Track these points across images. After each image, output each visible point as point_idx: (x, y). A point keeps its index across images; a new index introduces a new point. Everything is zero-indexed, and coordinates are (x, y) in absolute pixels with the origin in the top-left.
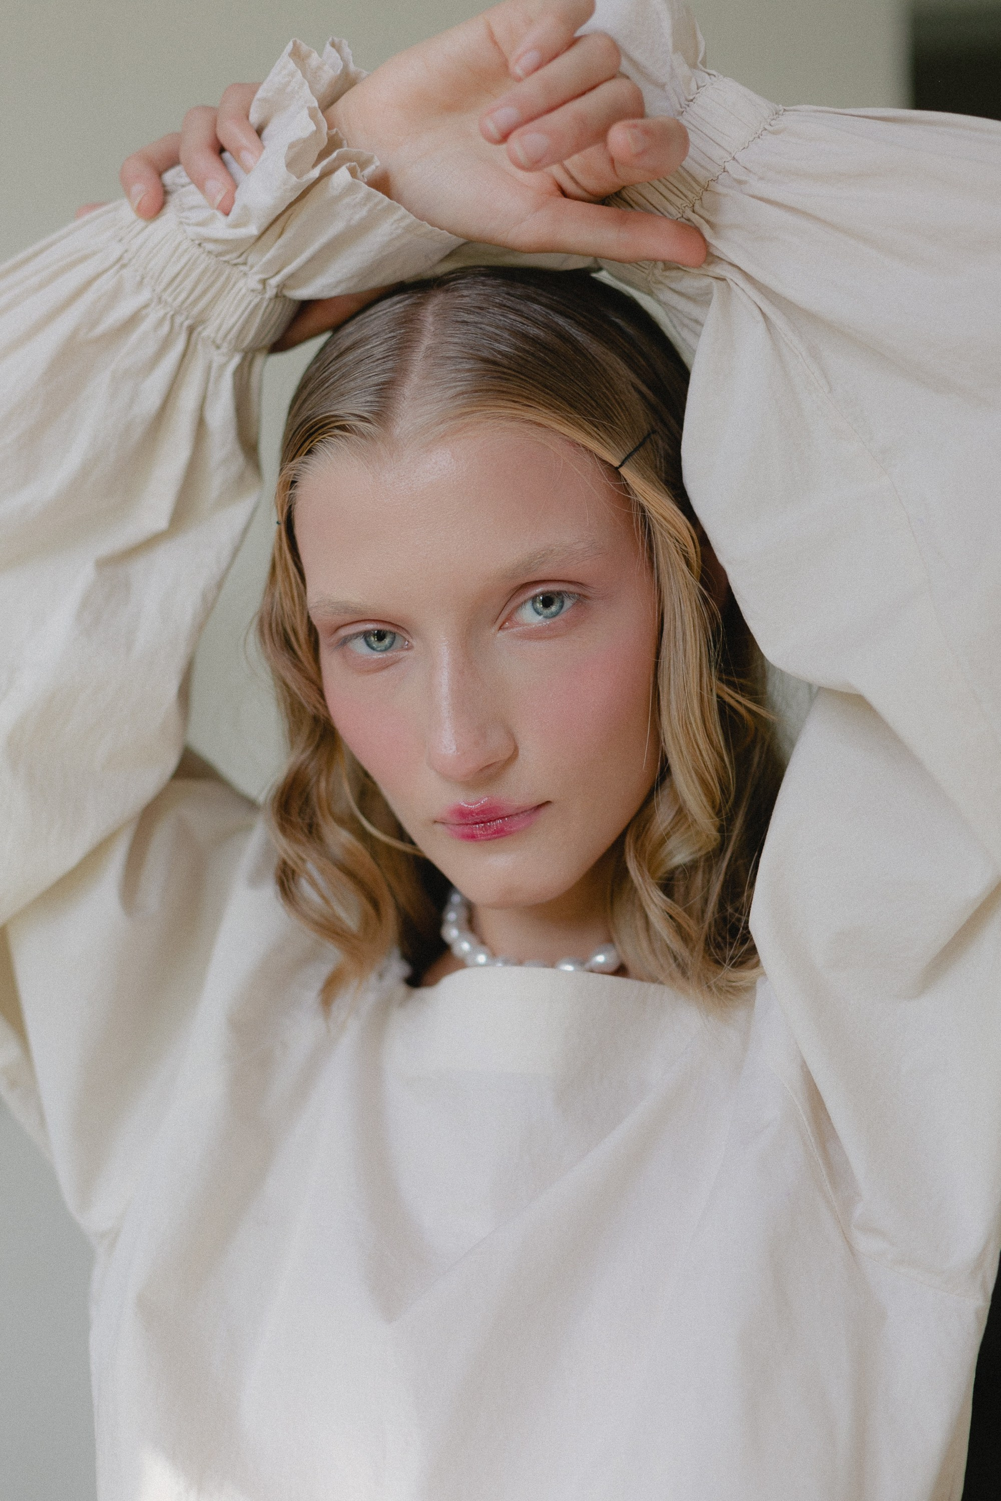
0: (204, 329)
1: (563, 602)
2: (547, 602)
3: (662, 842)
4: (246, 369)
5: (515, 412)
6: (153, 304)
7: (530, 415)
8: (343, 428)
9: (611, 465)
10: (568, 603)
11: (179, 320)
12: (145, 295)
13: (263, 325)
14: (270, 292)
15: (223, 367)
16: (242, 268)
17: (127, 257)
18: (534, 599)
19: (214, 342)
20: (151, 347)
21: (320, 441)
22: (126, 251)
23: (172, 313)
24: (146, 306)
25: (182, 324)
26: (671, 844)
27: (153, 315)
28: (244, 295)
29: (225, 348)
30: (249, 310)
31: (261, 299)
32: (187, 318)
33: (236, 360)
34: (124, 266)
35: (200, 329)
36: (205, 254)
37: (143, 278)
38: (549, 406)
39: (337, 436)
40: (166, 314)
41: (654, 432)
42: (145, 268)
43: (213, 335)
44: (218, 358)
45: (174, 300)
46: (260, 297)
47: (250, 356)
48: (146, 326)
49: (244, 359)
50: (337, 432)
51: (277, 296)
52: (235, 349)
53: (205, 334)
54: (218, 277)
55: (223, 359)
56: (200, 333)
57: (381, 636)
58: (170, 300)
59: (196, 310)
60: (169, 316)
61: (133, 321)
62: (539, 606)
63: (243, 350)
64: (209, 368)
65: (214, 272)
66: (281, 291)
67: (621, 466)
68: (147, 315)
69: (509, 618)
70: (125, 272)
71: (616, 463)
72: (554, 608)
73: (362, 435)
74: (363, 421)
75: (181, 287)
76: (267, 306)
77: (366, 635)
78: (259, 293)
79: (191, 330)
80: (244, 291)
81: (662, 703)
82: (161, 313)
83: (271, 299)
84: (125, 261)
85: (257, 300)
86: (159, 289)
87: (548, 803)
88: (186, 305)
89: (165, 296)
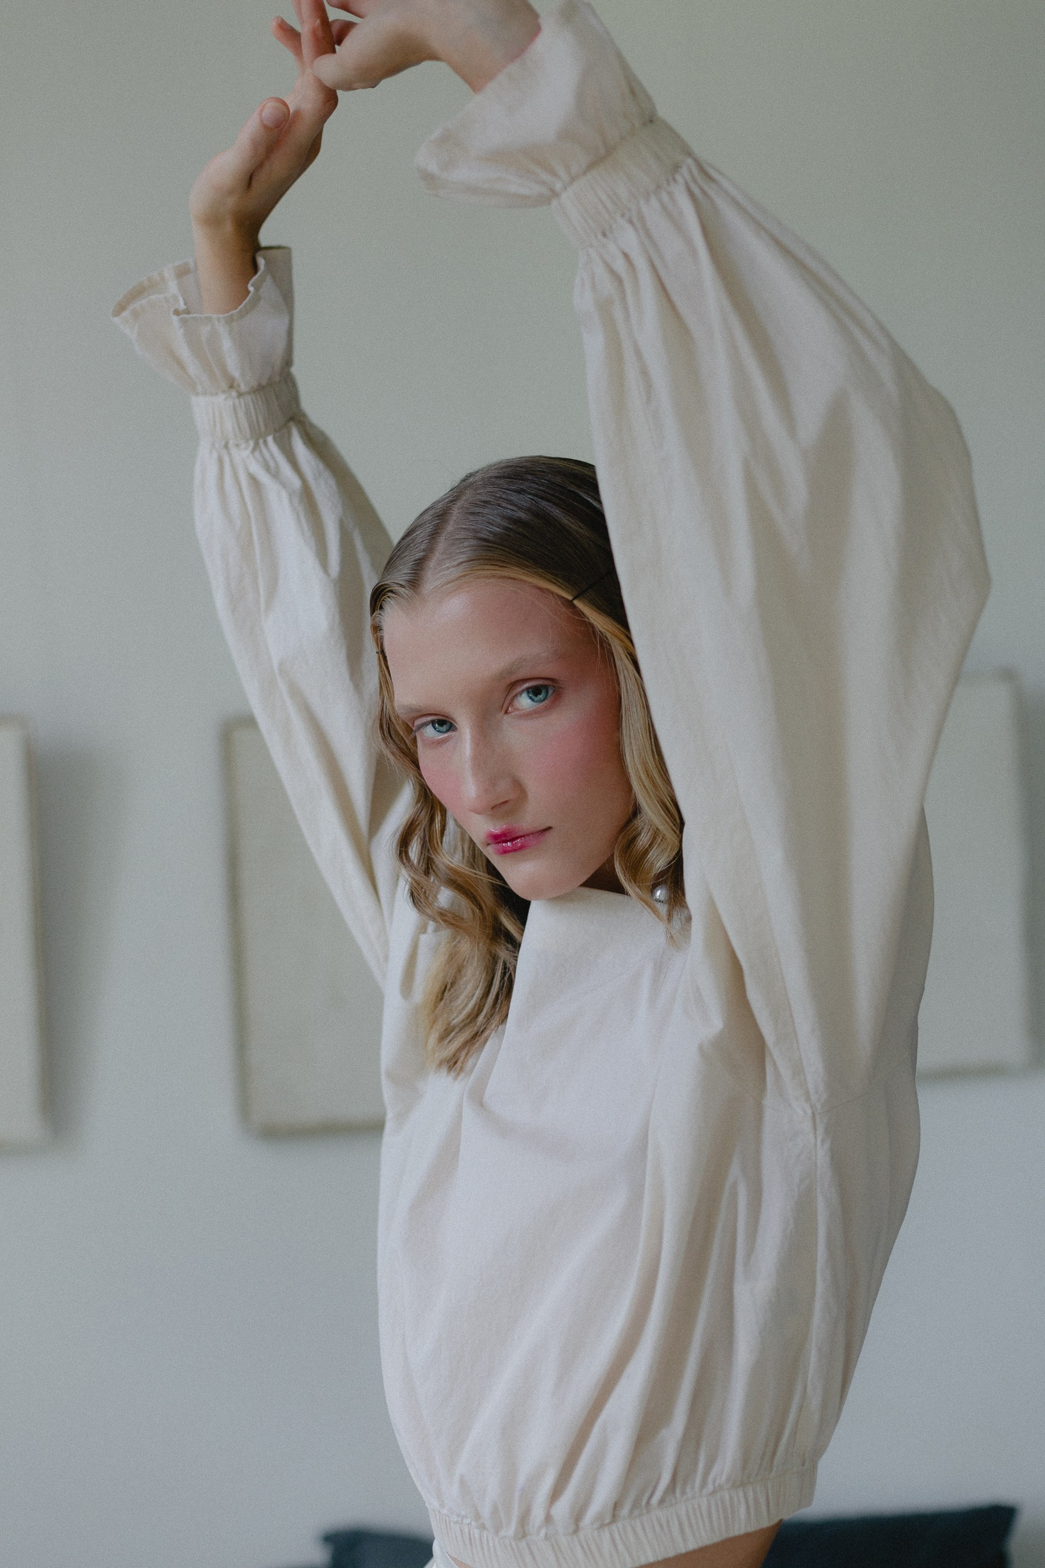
1: (547, 692)
2: (536, 692)
3: (646, 852)
5: (494, 572)
7: (505, 573)
8: (391, 591)
9: (567, 599)
10: (551, 693)
21: (383, 600)
26: (652, 855)
38: (520, 565)
39: (390, 597)
50: (390, 594)
57: (441, 723)
62: (531, 695)
67: (573, 599)
69: (511, 704)
71: (570, 598)
72: (541, 697)
81: (628, 758)
87: (550, 828)
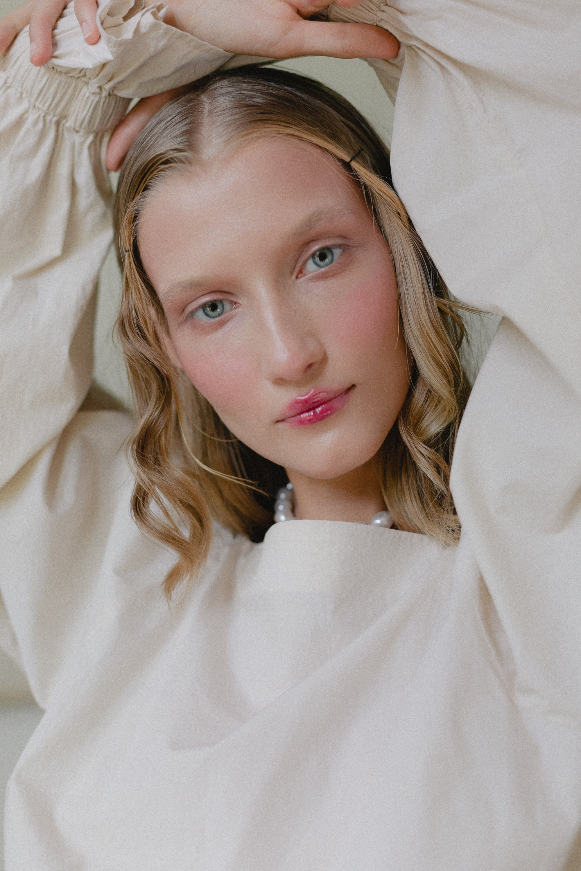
0: (67, 121)
1: (332, 255)
2: (323, 257)
4: (98, 143)
6: (31, 110)
8: (166, 162)
9: (345, 162)
10: (337, 252)
11: (49, 118)
12: (24, 106)
13: (104, 114)
14: (105, 94)
15: (82, 144)
16: (83, 79)
17: (10, 80)
18: (313, 256)
19: (74, 129)
20: (32, 140)
22: (8, 77)
23: (43, 114)
24: (26, 112)
25: (51, 121)
27: (32, 117)
28: (88, 97)
29: (82, 132)
30: (93, 105)
31: (99, 97)
32: (54, 116)
33: (91, 138)
34: (8, 87)
35: (64, 122)
36: (58, 73)
37: (22, 94)
39: (164, 169)
40: (39, 116)
41: (362, 150)
42: (22, 87)
43: (72, 125)
44: (78, 139)
45: (43, 105)
46: (98, 96)
47: (100, 135)
48: (27, 125)
49: (96, 137)
51: (110, 95)
52: (88, 133)
53: (68, 124)
54: (68, 88)
55: (82, 139)
56: (64, 125)
57: (214, 306)
58: (40, 106)
59: (59, 110)
60: (41, 117)
61: (19, 122)
62: (317, 259)
63: (94, 132)
64: (73, 146)
65: (65, 84)
66: (113, 91)
68: (26, 119)
70: (10, 91)
71: (347, 160)
72: (328, 260)
73: (181, 161)
74: (178, 152)
75: (46, 97)
76: (104, 102)
77: (203, 307)
78: (98, 94)
79: (58, 123)
80: (87, 94)
82: (36, 116)
83: (106, 97)
84: (8, 85)
85: (97, 99)
86: (32, 100)
87: (353, 386)
88: (51, 108)
89: (37, 104)
